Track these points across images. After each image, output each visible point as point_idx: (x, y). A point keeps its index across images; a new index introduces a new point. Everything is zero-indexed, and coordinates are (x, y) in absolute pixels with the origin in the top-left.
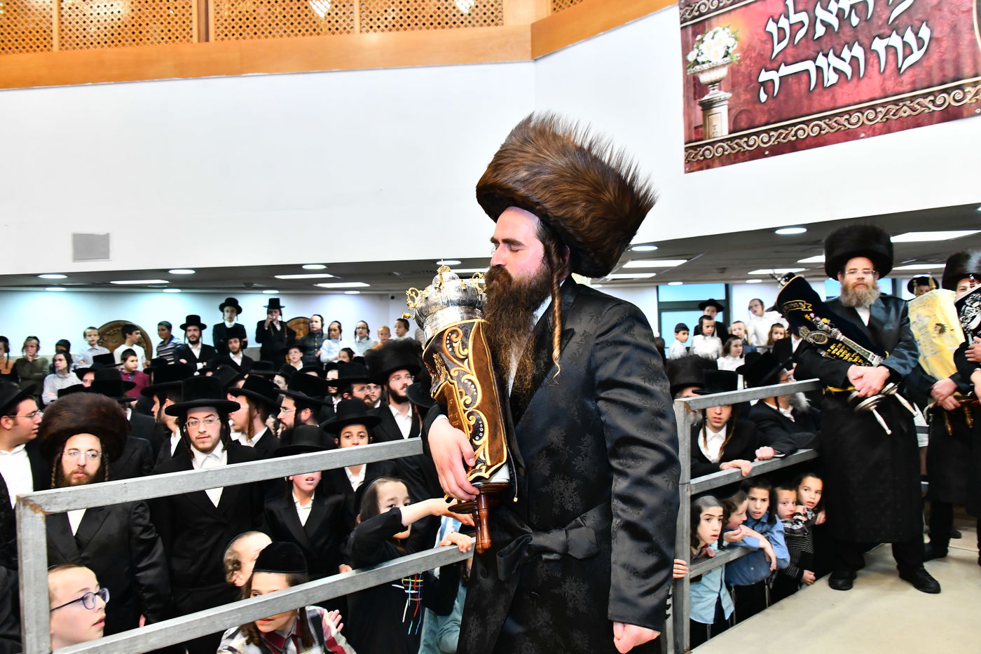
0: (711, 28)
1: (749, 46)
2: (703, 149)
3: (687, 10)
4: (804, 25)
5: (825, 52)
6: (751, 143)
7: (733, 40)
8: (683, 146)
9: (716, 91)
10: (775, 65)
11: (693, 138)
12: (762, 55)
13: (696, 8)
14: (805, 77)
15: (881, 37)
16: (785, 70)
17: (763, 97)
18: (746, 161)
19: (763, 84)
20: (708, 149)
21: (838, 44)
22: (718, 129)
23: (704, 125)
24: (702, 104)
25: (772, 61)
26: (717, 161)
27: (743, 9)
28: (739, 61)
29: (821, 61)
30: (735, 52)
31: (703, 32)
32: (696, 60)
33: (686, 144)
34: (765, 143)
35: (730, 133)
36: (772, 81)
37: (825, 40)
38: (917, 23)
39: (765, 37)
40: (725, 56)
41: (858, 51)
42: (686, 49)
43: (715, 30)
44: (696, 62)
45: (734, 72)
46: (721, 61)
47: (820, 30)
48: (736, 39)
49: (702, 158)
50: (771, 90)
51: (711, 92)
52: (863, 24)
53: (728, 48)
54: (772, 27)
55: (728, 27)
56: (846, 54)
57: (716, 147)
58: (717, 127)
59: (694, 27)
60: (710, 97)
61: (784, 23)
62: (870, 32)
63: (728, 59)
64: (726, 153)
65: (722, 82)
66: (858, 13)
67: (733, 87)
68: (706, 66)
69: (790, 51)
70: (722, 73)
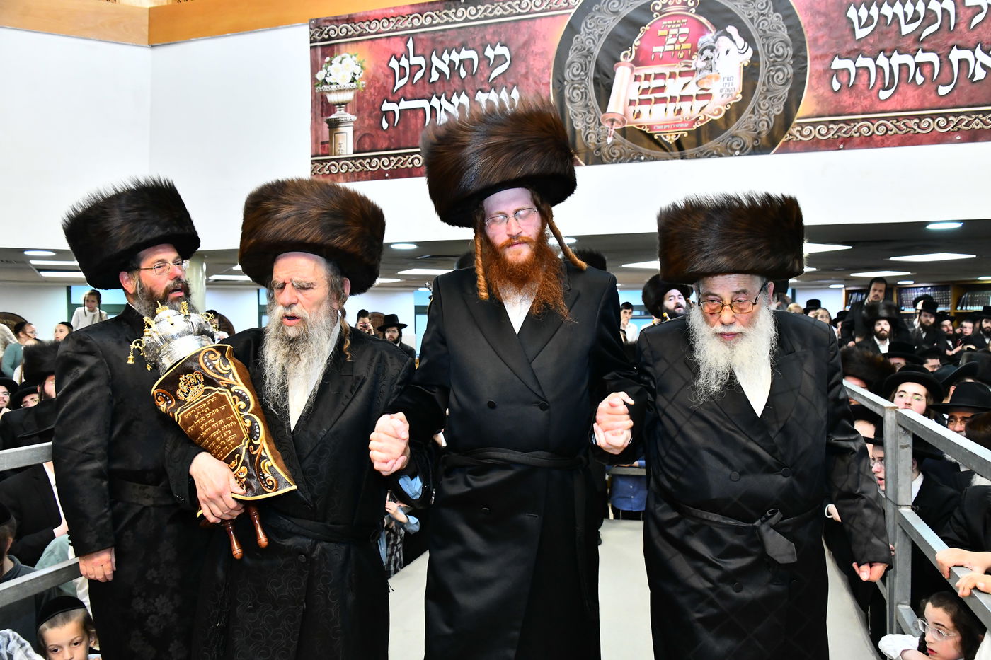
0: (339, 53)
1: (374, 76)
2: (329, 164)
3: (317, 32)
4: (421, 68)
5: (439, 95)
6: (374, 164)
7: (359, 68)
8: (310, 159)
9: (343, 112)
10: (397, 98)
11: (320, 152)
12: (385, 87)
13: (326, 31)
14: (421, 114)
15: (483, 91)
16: (404, 105)
17: (385, 125)
18: (368, 180)
19: (385, 113)
20: (334, 165)
21: (449, 90)
22: (343, 147)
23: (330, 142)
24: (329, 122)
25: (393, 94)
26: (342, 177)
27: (370, 42)
28: (364, 89)
29: (435, 102)
30: (361, 79)
31: (332, 55)
32: (324, 80)
33: (312, 157)
34: (385, 166)
35: (354, 153)
36: (394, 112)
37: (438, 84)
38: (510, 86)
39: (388, 72)
40: (351, 82)
41: (464, 99)
42: (315, 68)
43: (343, 55)
44: (325, 82)
45: (359, 97)
46: (348, 86)
47: (435, 76)
48: (362, 68)
49: (328, 172)
50: (392, 120)
51: (338, 112)
52: (469, 77)
53: (355, 74)
54: (394, 64)
55: (355, 56)
56: (455, 99)
57: (341, 164)
58: (342, 145)
59: (324, 48)
60: (337, 117)
61: (404, 62)
62: (474, 85)
63: (354, 85)
64: (350, 170)
65: (348, 105)
66: (466, 68)
67: (358, 111)
68: (333, 87)
69: (409, 88)
70: (348, 96)
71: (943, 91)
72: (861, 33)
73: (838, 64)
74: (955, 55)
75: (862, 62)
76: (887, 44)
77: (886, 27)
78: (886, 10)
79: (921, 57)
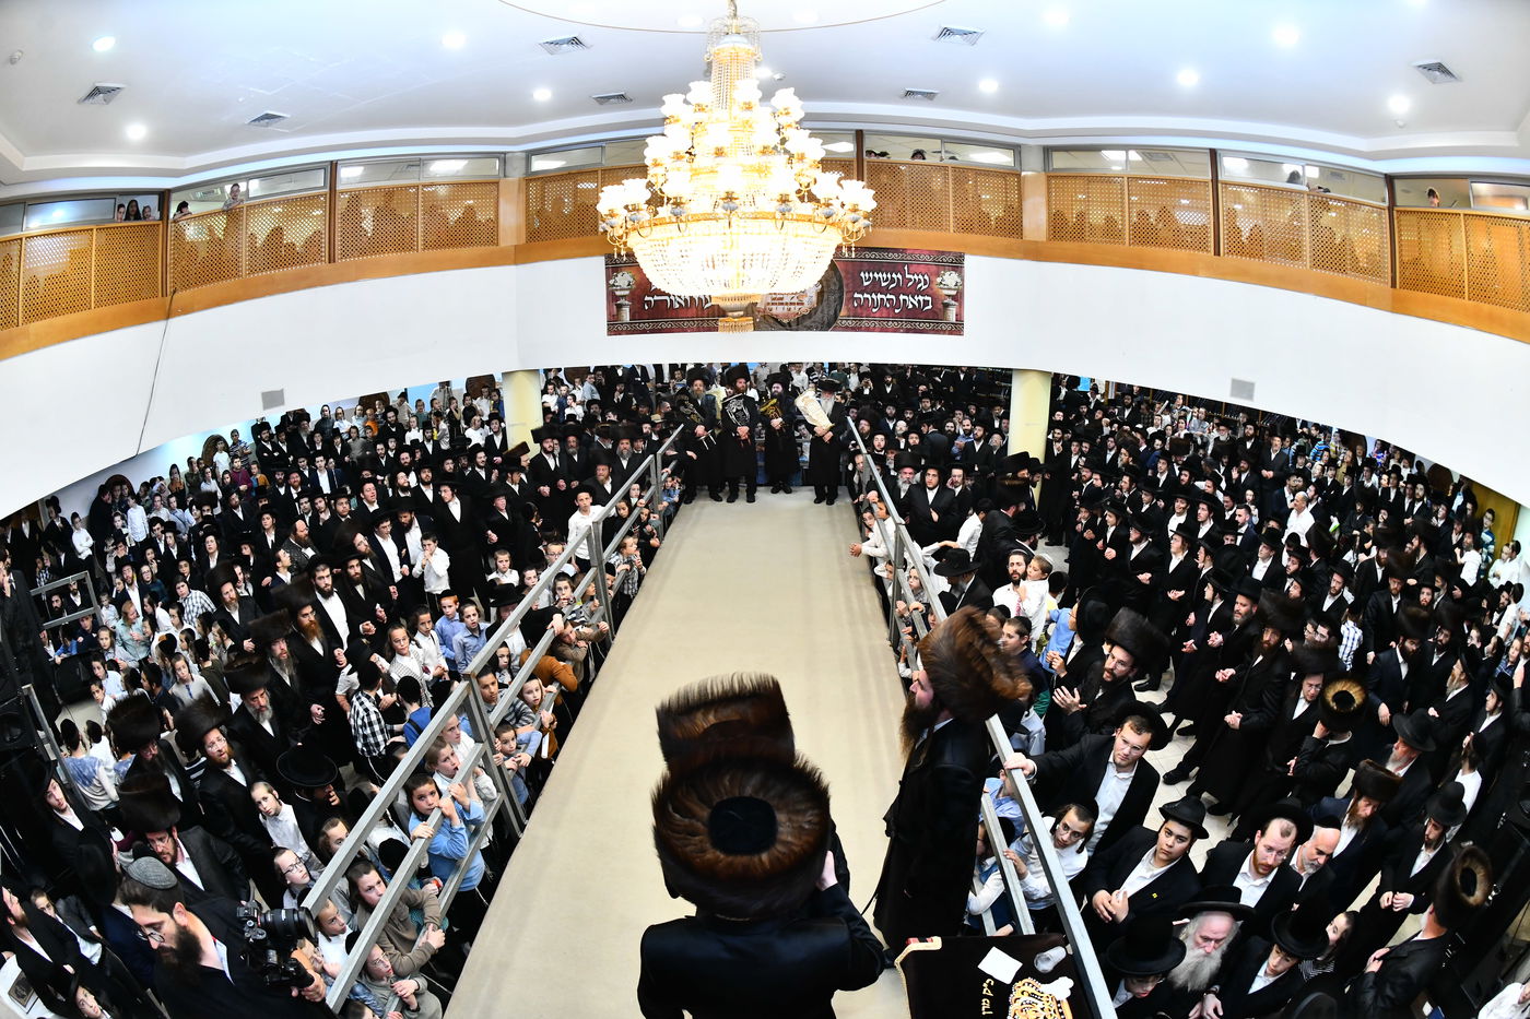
0: (621, 271)
1: (641, 284)
2: (617, 325)
3: (609, 260)
5: (675, 294)
6: (640, 326)
8: (606, 322)
9: (624, 300)
10: (652, 295)
11: (611, 319)
12: (646, 289)
13: (615, 261)
14: (665, 302)
16: (656, 298)
17: (646, 307)
18: (637, 334)
19: (647, 302)
20: (619, 326)
23: (617, 315)
24: (616, 304)
25: (651, 292)
26: (624, 332)
27: (637, 267)
28: (633, 290)
29: (672, 297)
30: (633, 284)
31: (618, 272)
33: (608, 321)
34: (647, 328)
35: (630, 320)
36: (651, 301)
40: (628, 285)
42: (608, 278)
43: (624, 272)
44: (614, 285)
45: (632, 293)
46: (626, 287)
48: (634, 279)
49: (617, 329)
50: (649, 304)
51: (621, 300)
53: (630, 282)
55: (630, 273)
56: (683, 296)
57: (623, 325)
58: (623, 316)
59: (613, 269)
60: (621, 302)
63: (629, 287)
64: (628, 329)
65: (627, 296)
67: (632, 300)
68: (619, 288)
70: (627, 292)
71: (897, 311)
72: (866, 284)
73: (856, 295)
74: (902, 297)
75: (866, 296)
76: (876, 290)
77: (876, 282)
78: (876, 275)
79: (889, 296)
